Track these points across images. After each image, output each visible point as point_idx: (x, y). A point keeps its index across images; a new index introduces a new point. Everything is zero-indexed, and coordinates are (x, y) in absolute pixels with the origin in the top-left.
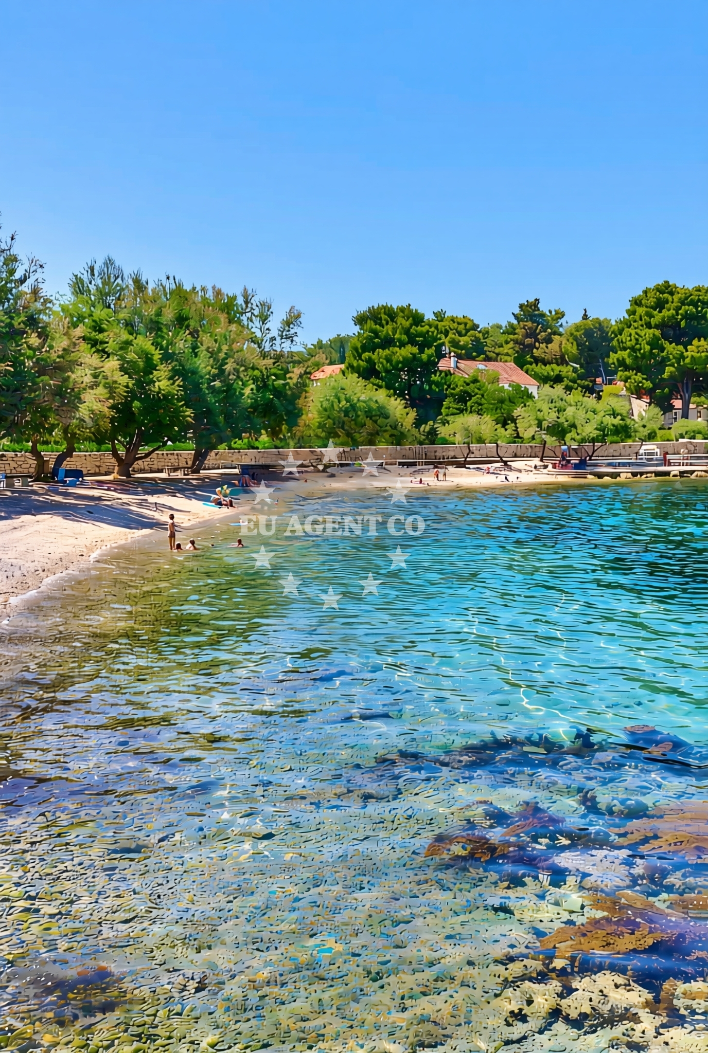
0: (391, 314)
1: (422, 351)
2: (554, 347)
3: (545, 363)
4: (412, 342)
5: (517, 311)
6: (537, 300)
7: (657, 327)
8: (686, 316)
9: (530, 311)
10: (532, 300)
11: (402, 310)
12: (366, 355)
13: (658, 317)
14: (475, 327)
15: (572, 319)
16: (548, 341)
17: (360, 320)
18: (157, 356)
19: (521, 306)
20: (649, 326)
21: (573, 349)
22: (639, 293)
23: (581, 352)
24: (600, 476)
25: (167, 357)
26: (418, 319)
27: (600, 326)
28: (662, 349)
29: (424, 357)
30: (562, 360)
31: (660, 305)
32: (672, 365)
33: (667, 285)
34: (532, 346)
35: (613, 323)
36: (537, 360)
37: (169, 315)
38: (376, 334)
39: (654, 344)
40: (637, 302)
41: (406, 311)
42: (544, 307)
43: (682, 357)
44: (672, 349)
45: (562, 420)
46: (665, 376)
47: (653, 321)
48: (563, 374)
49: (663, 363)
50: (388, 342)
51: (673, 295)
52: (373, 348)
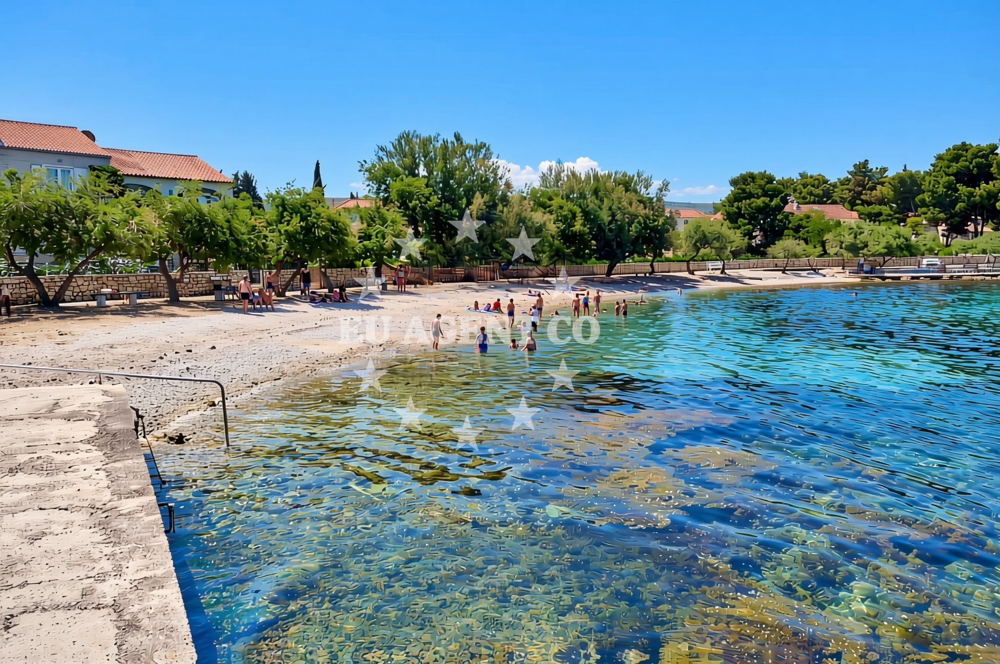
0: (752, 177)
1: (771, 201)
2: (876, 193)
3: (870, 204)
4: (765, 194)
5: (852, 169)
6: (866, 161)
7: (953, 175)
8: (977, 166)
9: (862, 169)
10: (862, 161)
11: (761, 174)
12: (736, 204)
13: (955, 167)
14: (826, 182)
16: (873, 188)
17: (734, 183)
19: (855, 166)
20: (947, 174)
21: (891, 194)
22: (942, 151)
23: (897, 195)
24: (884, 278)
26: (771, 180)
27: (912, 176)
28: (957, 190)
29: (773, 203)
30: (882, 202)
31: (956, 158)
32: (964, 202)
33: (964, 144)
34: (860, 193)
35: (922, 174)
36: (864, 202)
38: (744, 191)
39: (950, 187)
40: (940, 158)
41: (763, 175)
43: (971, 195)
44: (963, 189)
45: (858, 242)
47: (950, 171)
48: (883, 211)
49: (956, 200)
50: (750, 196)
51: (967, 151)
52: (740, 200)
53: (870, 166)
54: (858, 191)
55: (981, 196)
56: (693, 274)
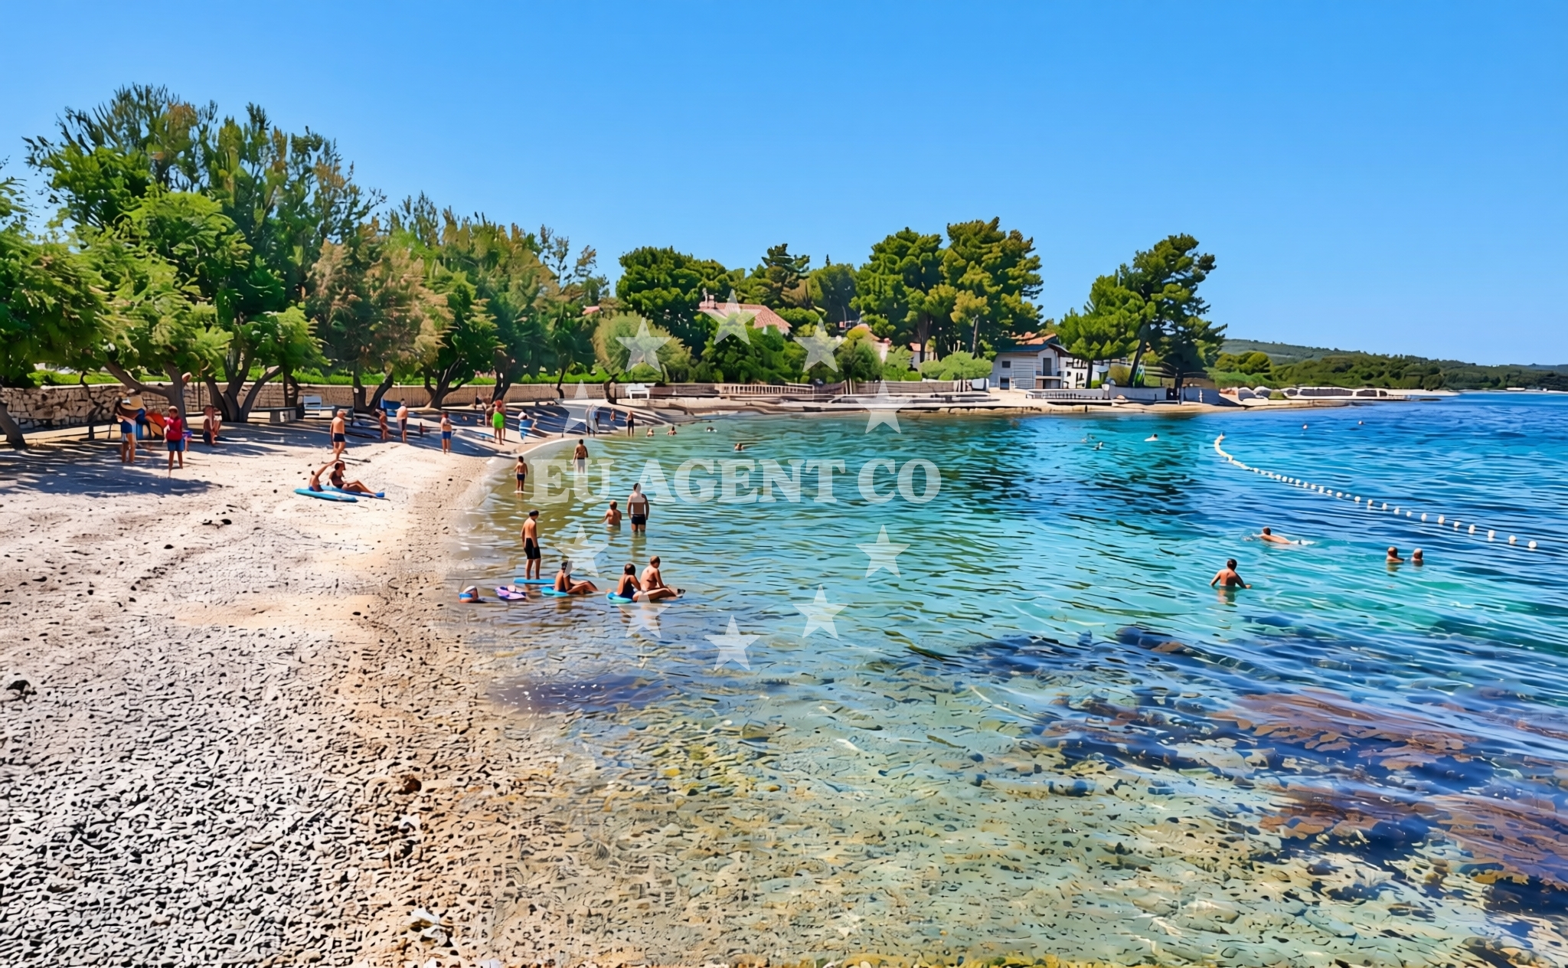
0: (653, 255)
1: (685, 293)
2: (800, 291)
3: (792, 306)
4: (675, 284)
5: (767, 255)
6: (785, 246)
7: (900, 272)
8: (925, 263)
9: (778, 255)
10: (780, 245)
11: (665, 251)
12: (631, 296)
13: (900, 263)
14: (723, 271)
15: (816, 265)
16: (795, 285)
17: (625, 261)
18: (472, 289)
19: (770, 251)
20: (892, 271)
21: (818, 293)
22: (881, 240)
23: (826, 297)
25: (481, 292)
26: (680, 261)
27: (844, 270)
28: (905, 294)
29: (687, 298)
30: (807, 304)
31: (902, 252)
32: (914, 310)
33: (908, 232)
34: (780, 290)
35: (857, 270)
36: (786, 304)
37: (480, 252)
38: (643, 278)
39: (897, 289)
40: (879, 249)
41: (668, 253)
42: (791, 252)
43: (922, 302)
44: (913, 294)
46: (907, 320)
47: (897, 268)
48: (809, 317)
49: (904, 309)
50: (651, 285)
51: (913, 242)
52: (638, 289)
53: (788, 251)
54: (777, 288)
55: (931, 303)
56: (615, 403)
